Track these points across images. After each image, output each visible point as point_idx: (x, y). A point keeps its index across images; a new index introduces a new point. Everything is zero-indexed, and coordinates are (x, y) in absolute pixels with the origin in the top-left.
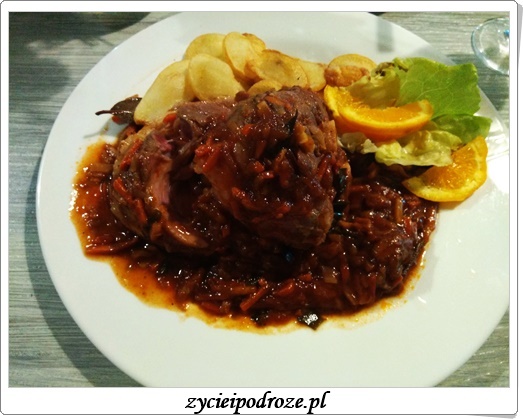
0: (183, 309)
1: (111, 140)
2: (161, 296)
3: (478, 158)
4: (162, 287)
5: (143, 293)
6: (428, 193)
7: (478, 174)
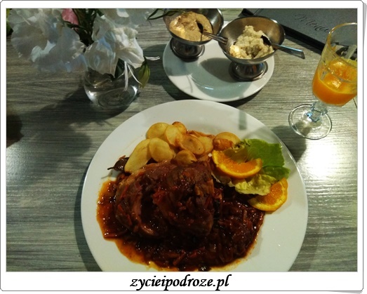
0: (148, 264)
1: (114, 179)
2: (138, 258)
3: (283, 189)
4: (138, 253)
5: (130, 256)
6: (260, 206)
7: (283, 197)
